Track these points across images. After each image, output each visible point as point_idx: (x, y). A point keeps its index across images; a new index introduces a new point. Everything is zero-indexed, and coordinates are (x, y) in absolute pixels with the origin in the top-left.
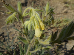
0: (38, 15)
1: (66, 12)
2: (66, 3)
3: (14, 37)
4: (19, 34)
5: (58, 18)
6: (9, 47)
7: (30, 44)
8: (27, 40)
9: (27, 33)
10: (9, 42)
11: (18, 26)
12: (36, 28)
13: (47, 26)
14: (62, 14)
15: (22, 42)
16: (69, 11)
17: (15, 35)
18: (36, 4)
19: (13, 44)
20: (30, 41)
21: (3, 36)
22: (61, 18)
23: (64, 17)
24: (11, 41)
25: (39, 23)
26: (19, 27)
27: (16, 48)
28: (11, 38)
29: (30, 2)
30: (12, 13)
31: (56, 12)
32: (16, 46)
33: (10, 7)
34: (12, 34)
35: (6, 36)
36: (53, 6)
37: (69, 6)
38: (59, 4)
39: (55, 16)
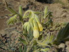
0: (36, 17)
1: (65, 16)
2: (64, 8)
3: (15, 38)
4: (20, 36)
5: (57, 21)
6: (10, 48)
7: (29, 45)
8: (26, 41)
9: (26, 34)
10: (11, 43)
11: (19, 29)
12: (34, 29)
13: (47, 29)
14: (60, 18)
15: (22, 44)
16: (67, 15)
17: (17, 37)
18: (36, 9)
19: (14, 46)
20: (29, 43)
21: (6, 38)
22: (60, 22)
23: (62, 21)
24: (12, 42)
25: (37, 24)
26: (21, 29)
27: (17, 49)
28: (13, 39)
29: (31, 7)
30: (13, 15)
31: (56, 16)
32: (17, 47)
33: (12, 10)
34: (13, 36)
35: (8, 38)
36: (52, 10)
37: (67, 11)
38: (58, 9)
39: (54, 20)
